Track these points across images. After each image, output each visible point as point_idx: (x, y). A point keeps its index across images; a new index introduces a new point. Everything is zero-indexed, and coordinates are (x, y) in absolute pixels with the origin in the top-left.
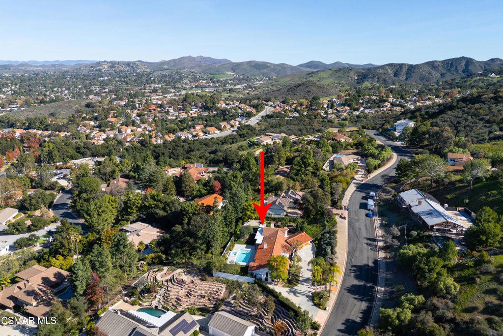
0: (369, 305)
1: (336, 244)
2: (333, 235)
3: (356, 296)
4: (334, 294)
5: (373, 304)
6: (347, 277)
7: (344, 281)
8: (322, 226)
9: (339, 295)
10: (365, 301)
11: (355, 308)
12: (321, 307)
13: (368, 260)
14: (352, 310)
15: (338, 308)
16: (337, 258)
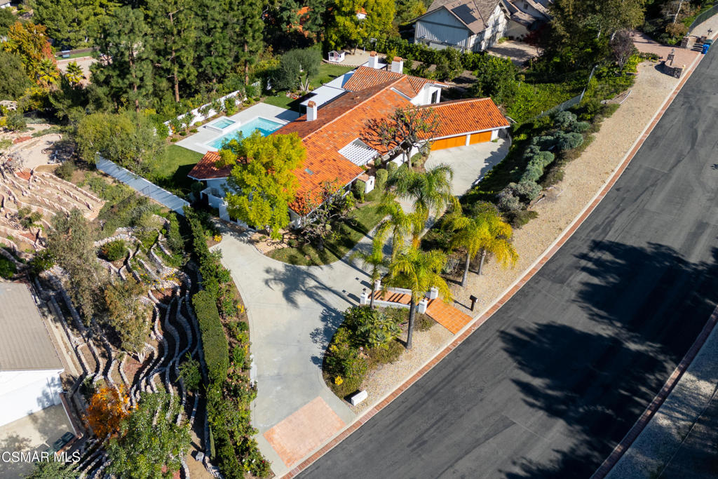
0: (584, 450)
1: (582, 148)
2: (591, 121)
3: (537, 382)
4: (437, 340)
5: (606, 451)
6: (545, 284)
7: (522, 296)
8: (571, 91)
9: (458, 350)
10: (570, 421)
11: (492, 443)
12: (339, 381)
13: (694, 236)
14: (477, 444)
15: (413, 409)
16: (553, 198)
